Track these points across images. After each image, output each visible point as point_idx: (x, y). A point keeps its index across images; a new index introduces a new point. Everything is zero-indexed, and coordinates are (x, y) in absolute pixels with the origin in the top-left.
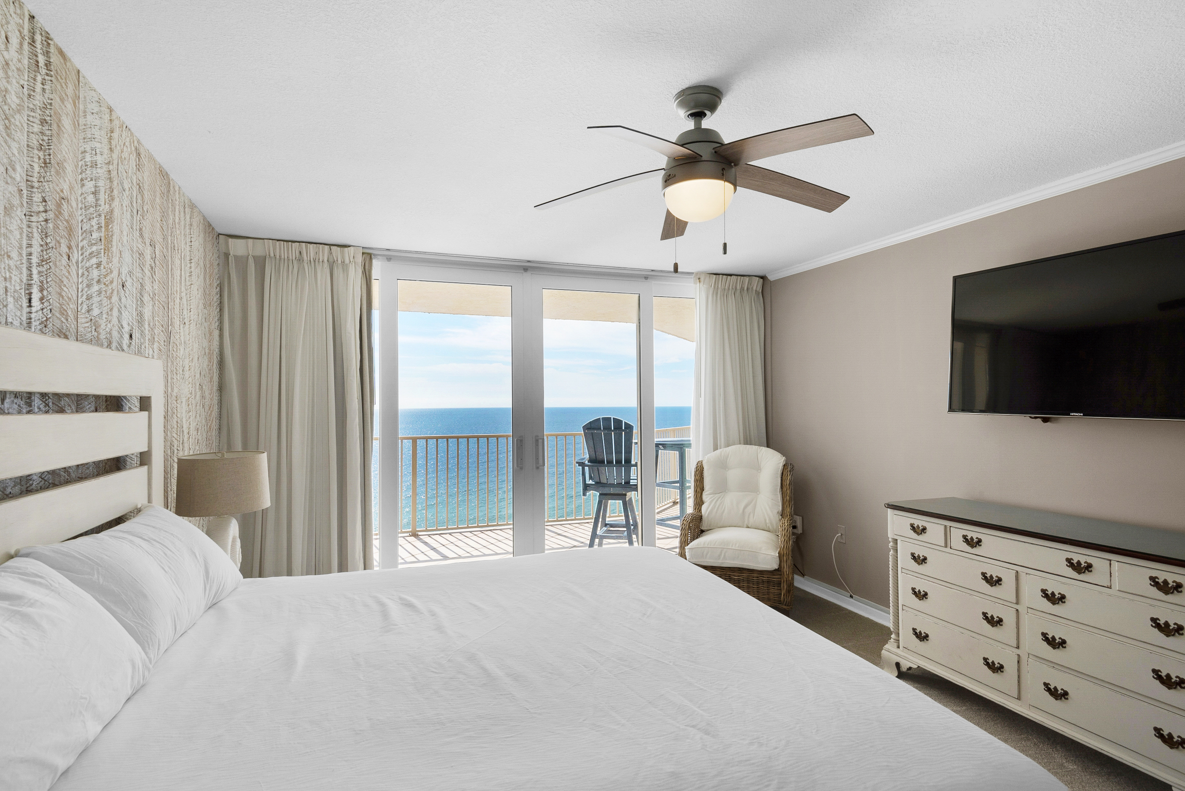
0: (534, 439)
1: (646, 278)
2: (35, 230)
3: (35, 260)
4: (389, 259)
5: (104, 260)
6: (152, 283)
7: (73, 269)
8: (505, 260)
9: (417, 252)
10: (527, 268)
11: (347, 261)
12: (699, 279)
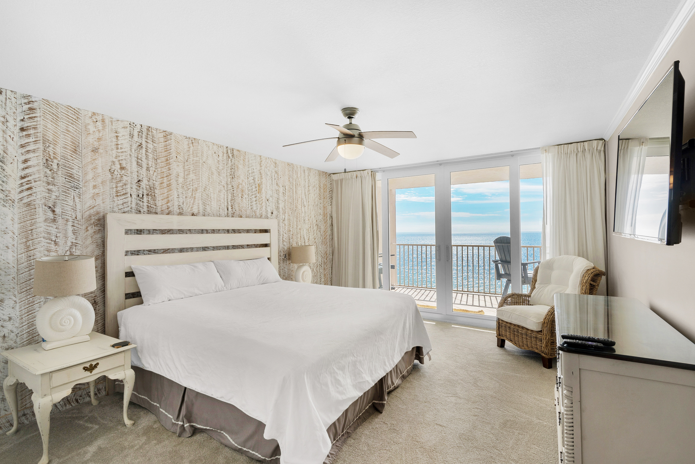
0: (446, 247)
1: (512, 156)
2: (229, 194)
3: (229, 200)
4: (384, 171)
5: (258, 195)
6: (284, 197)
7: (244, 200)
8: (424, 163)
9: (390, 167)
10: (440, 164)
11: (365, 176)
12: (546, 150)
